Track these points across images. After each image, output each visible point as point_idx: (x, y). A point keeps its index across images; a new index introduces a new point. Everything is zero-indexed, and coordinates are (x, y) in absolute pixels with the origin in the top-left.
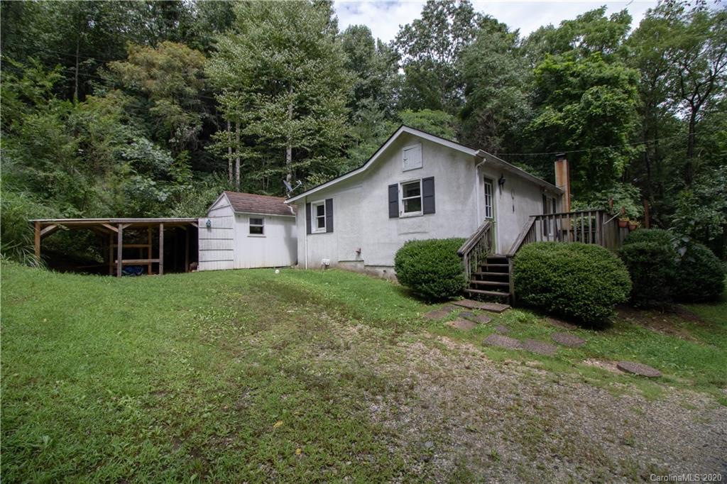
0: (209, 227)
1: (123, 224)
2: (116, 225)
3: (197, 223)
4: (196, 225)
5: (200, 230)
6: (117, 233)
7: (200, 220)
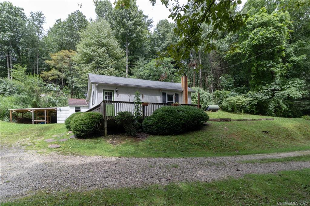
0: (60, 110)
1: (34, 110)
2: (32, 110)
3: (56, 109)
4: (56, 110)
5: (57, 111)
6: (32, 113)
7: (57, 108)
